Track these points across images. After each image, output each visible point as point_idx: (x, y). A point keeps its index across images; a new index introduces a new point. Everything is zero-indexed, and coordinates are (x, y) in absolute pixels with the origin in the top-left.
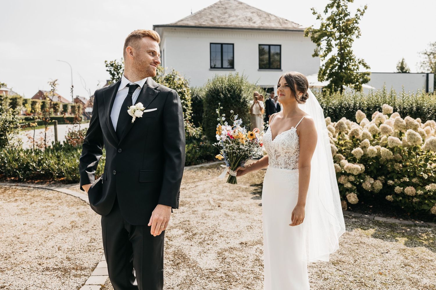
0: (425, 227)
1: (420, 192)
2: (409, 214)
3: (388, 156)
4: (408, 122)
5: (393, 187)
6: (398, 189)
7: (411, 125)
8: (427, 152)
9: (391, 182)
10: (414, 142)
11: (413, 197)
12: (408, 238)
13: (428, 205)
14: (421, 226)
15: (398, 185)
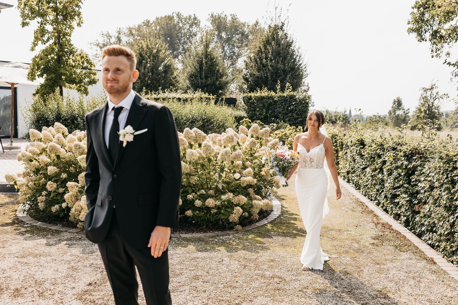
0: (225, 235)
1: (218, 203)
2: (204, 227)
3: (186, 170)
4: (197, 134)
5: (193, 201)
6: (198, 203)
7: (200, 137)
8: (221, 163)
9: (190, 197)
10: (210, 153)
11: (213, 208)
12: (224, 246)
13: (223, 214)
14: (222, 235)
15: (196, 199)
